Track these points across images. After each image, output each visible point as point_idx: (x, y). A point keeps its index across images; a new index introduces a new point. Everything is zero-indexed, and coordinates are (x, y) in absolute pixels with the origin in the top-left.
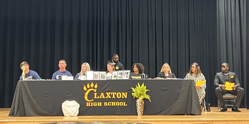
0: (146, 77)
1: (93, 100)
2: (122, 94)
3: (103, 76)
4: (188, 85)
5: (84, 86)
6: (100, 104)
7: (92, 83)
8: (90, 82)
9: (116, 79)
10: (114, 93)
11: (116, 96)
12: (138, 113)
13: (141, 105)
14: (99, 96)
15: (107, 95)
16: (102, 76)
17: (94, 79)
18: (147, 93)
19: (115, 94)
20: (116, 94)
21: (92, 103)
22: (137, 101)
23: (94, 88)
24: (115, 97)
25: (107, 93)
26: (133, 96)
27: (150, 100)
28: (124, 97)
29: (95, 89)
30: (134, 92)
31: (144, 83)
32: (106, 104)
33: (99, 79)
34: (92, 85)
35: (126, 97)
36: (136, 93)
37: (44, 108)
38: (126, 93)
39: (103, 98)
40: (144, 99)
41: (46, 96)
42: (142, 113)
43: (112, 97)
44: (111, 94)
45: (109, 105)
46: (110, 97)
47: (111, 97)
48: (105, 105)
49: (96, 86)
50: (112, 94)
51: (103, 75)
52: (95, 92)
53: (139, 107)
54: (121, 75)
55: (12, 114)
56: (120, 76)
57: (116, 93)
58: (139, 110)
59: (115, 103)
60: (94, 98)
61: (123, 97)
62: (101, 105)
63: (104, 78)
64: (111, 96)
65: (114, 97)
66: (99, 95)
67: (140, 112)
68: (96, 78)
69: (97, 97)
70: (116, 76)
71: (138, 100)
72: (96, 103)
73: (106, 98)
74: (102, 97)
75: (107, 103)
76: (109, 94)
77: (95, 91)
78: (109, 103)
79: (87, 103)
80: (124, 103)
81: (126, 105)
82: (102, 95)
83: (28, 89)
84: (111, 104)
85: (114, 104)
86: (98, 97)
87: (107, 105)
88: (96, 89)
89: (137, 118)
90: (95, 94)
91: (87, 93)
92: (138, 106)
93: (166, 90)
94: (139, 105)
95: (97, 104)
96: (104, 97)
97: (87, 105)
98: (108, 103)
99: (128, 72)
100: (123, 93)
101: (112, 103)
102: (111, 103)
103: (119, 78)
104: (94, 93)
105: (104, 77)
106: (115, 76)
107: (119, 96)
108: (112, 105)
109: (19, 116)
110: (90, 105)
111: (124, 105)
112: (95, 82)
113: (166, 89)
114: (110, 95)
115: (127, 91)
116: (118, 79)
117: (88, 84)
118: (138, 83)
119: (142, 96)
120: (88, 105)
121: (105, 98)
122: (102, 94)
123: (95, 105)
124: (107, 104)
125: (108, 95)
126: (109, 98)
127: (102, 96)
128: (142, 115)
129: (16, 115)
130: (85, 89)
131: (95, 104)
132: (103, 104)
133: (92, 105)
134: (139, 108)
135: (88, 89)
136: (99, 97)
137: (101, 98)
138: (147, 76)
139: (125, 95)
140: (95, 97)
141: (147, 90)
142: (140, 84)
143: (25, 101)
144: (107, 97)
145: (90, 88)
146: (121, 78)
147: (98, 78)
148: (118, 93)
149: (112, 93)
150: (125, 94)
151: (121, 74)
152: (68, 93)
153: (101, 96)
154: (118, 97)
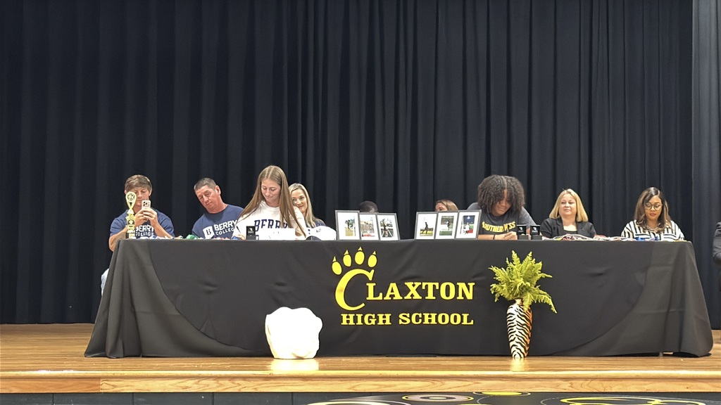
0: (535, 234)
1: (363, 305)
2: (457, 288)
3: (387, 228)
4: (672, 261)
5: (335, 260)
6: (385, 319)
7: (360, 249)
8: (352, 247)
9: (432, 238)
10: (430, 285)
11: (437, 292)
12: (514, 349)
13: (523, 322)
14: (381, 294)
15: (410, 291)
16: (385, 226)
17: (363, 239)
18: (542, 284)
19: (434, 286)
20: (437, 288)
21: (359, 316)
22: (510, 311)
23: (365, 266)
24: (434, 298)
25: (409, 285)
26: (495, 293)
28: (464, 295)
29: (369, 269)
30: (497, 282)
31: (531, 253)
32: (404, 319)
33: (376, 238)
34: (360, 257)
35: (470, 296)
36: (509, 284)
37: (202, 330)
38: (471, 285)
39: (394, 298)
40: (536, 307)
41: (209, 292)
42: (527, 348)
43: (426, 298)
44: (421, 286)
46: (417, 296)
47: (421, 298)
48: (403, 321)
49: (372, 261)
50: (424, 288)
51: (388, 225)
52: (370, 279)
53: (517, 331)
54: (449, 225)
55: (98, 350)
56: (444, 227)
57: (437, 284)
58: (517, 340)
59: (433, 315)
60: (367, 299)
61: (460, 297)
62: (388, 322)
63: (389, 236)
64: (423, 292)
65: (430, 296)
66: (381, 288)
67: (519, 346)
68: (368, 236)
69: (376, 295)
70: (431, 229)
71: (515, 306)
72: (373, 316)
73: (405, 298)
74: (392, 296)
75: (408, 315)
76: (414, 285)
77: (370, 275)
78: (414, 316)
79: (344, 316)
80: (465, 316)
81: (472, 323)
82: (392, 291)
83: (150, 269)
84: (420, 320)
85: (430, 318)
86: (378, 296)
87: (408, 321)
88: (373, 271)
89: (507, 368)
90: (371, 286)
91: (343, 284)
92: (514, 328)
93: (600, 274)
94: (516, 323)
95: (377, 318)
96: (398, 297)
97: (344, 323)
98: (411, 316)
99: (473, 217)
100: (462, 286)
101: (426, 315)
102: (420, 315)
103: (443, 233)
104: (367, 284)
106: (427, 229)
107: (448, 294)
108: (426, 322)
109: (122, 355)
110: (352, 323)
111: (465, 322)
112: (368, 248)
114: (419, 290)
115: (475, 277)
116: (439, 237)
117: (347, 252)
118: (513, 252)
119: (529, 294)
120: (346, 320)
121: (401, 298)
122: (393, 286)
123: (370, 322)
124: (410, 318)
125: (413, 290)
126: (414, 298)
127: (392, 293)
128: (526, 355)
129: (113, 354)
130: (337, 268)
131: (368, 320)
132: (394, 319)
133: (359, 323)
134: (517, 333)
135: (345, 270)
136: (384, 296)
137: (387, 298)
139: (467, 291)
140: (371, 297)
141: (544, 275)
142: (518, 256)
143: (142, 306)
144: (408, 297)
145: (354, 265)
146: (450, 234)
147: (372, 234)
148: (444, 286)
149: (424, 284)
150: (468, 287)
151: (449, 221)
152: (282, 280)
153: (389, 293)
154: (443, 295)
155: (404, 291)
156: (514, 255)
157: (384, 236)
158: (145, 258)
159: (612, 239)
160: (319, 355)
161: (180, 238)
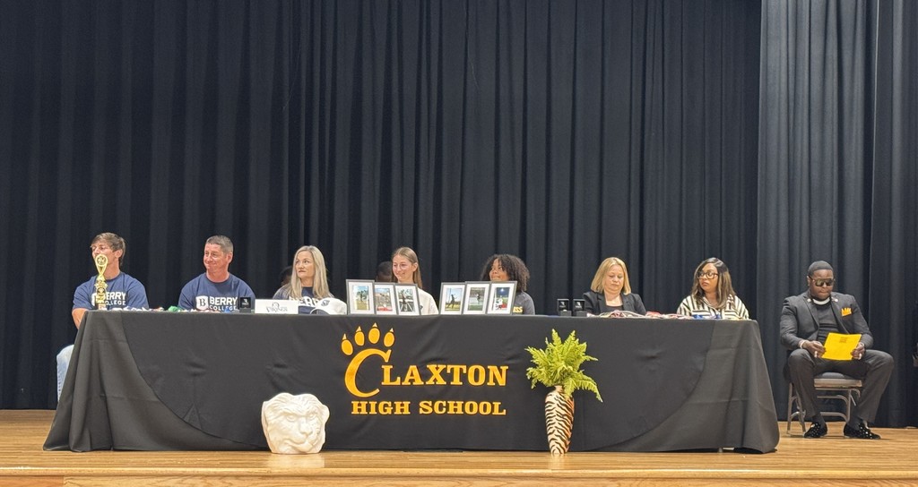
1: (378, 391)
2: (487, 372)
3: (407, 301)
4: (734, 343)
5: (345, 337)
6: (403, 408)
7: (375, 325)
8: (366, 323)
9: (458, 313)
10: (457, 368)
12: (552, 443)
13: (563, 412)
14: (399, 378)
15: (432, 374)
16: (404, 298)
17: (379, 313)
18: (586, 368)
19: (461, 370)
20: (465, 372)
21: (373, 404)
22: (548, 399)
23: (380, 345)
24: (461, 384)
25: (432, 367)
26: (532, 378)
27: (599, 397)
28: (495, 380)
29: (385, 349)
30: (535, 366)
31: (574, 332)
32: (425, 407)
33: (393, 313)
34: (374, 335)
35: (502, 382)
36: (548, 367)
37: (187, 419)
38: (504, 368)
39: (414, 383)
40: (579, 395)
41: (195, 375)
42: (568, 443)
43: (452, 383)
44: (445, 369)
45: (437, 411)
46: (441, 381)
47: (445, 383)
48: (424, 410)
49: (389, 340)
50: (449, 371)
51: (408, 297)
52: (387, 361)
53: (557, 422)
54: (479, 298)
55: (60, 441)
56: (475, 301)
57: (464, 367)
58: (556, 433)
59: (460, 403)
60: (383, 383)
61: (491, 383)
62: (407, 412)
63: (409, 310)
64: (447, 376)
65: (456, 381)
66: (399, 371)
67: (559, 440)
68: (385, 310)
69: (393, 379)
70: (458, 303)
71: (555, 394)
72: (390, 404)
73: (427, 383)
74: (411, 381)
75: (430, 403)
76: (437, 368)
77: (386, 356)
78: (437, 404)
79: (355, 403)
80: (497, 404)
81: (504, 413)
82: (412, 375)
84: (444, 409)
85: (455, 407)
87: (430, 411)
88: (390, 351)
89: (545, 465)
90: (387, 369)
91: (354, 366)
92: (554, 419)
93: (653, 358)
94: (555, 413)
95: (394, 406)
96: (418, 382)
97: (355, 412)
98: (433, 404)
99: (507, 290)
100: (493, 369)
101: (451, 403)
102: (444, 403)
103: (471, 308)
104: (383, 367)
105: (412, 303)
106: (453, 302)
107: (476, 379)
108: (451, 411)
109: (89, 449)
110: (364, 412)
111: (496, 412)
112: (385, 324)
113: (654, 353)
114: (443, 374)
115: (509, 359)
116: (467, 312)
117: (359, 329)
118: (553, 330)
119: (570, 380)
120: (358, 409)
121: (422, 383)
122: (413, 368)
123: (385, 411)
124: (433, 407)
125: (436, 374)
126: (437, 383)
127: (412, 378)
128: (566, 450)
129: (78, 447)
130: (347, 347)
131: (385, 408)
132: (414, 408)
133: (373, 411)
134: (557, 425)
135: (357, 349)
136: (402, 380)
137: (406, 382)
138: (579, 304)
139: (499, 376)
140: (387, 381)
141: (588, 358)
142: (559, 335)
143: (114, 390)
144: (430, 382)
145: (368, 345)
146: (480, 308)
147: (389, 308)
148: (472, 369)
149: (449, 367)
150: (500, 371)
151: (480, 294)
152: (281, 361)
153: (408, 377)
154: (471, 380)
155: (425, 375)
156: (555, 334)
157: (403, 310)
158: (119, 334)
159: (666, 317)
160: (325, 448)
161: (160, 310)
